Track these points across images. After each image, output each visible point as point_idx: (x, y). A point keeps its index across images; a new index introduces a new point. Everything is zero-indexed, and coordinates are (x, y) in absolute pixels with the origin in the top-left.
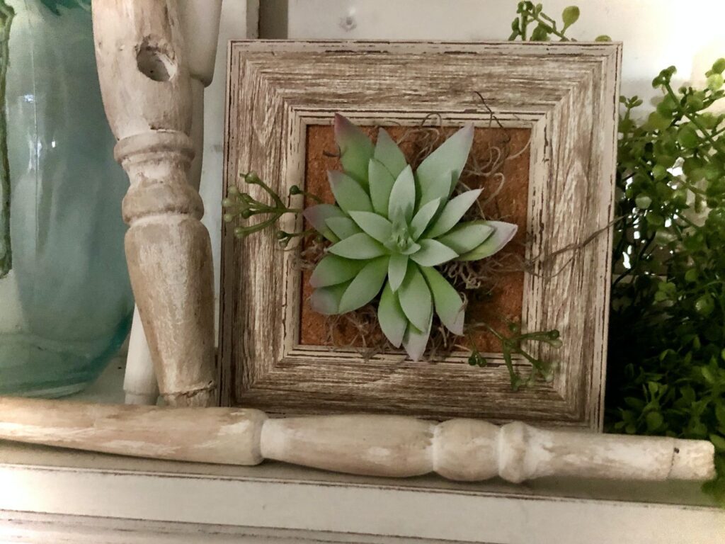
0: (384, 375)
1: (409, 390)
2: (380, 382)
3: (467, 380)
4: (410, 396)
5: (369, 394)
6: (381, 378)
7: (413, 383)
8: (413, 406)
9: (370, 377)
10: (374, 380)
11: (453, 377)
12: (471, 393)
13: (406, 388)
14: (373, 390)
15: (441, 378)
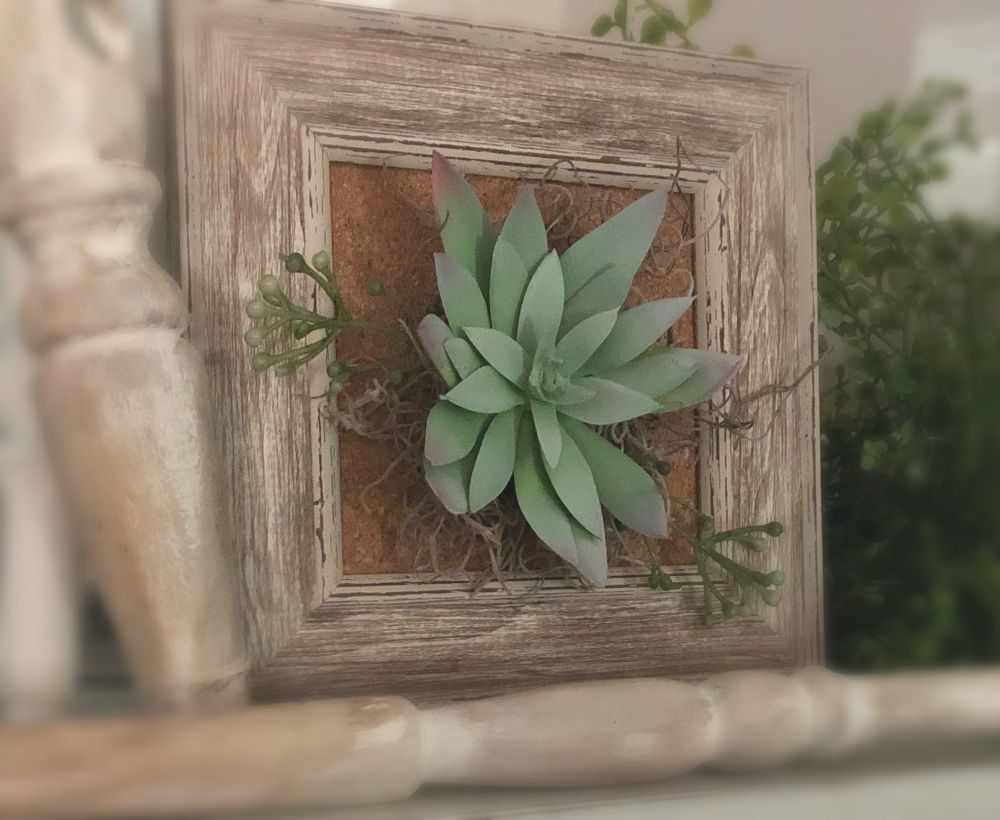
0: (505, 619)
1: (551, 640)
2: (502, 632)
3: (634, 614)
4: (554, 650)
5: (485, 654)
6: (502, 624)
7: (555, 627)
8: (557, 669)
9: (482, 625)
10: (493, 629)
11: (614, 611)
12: (646, 636)
13: (547, 637)
14: (491, 647)
15: (597, 616)
